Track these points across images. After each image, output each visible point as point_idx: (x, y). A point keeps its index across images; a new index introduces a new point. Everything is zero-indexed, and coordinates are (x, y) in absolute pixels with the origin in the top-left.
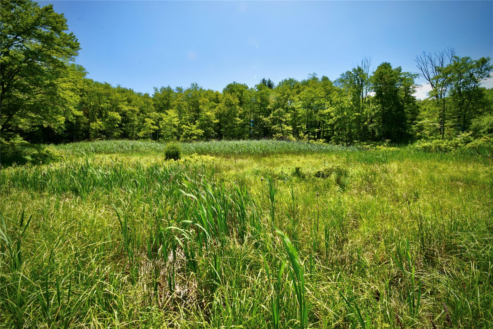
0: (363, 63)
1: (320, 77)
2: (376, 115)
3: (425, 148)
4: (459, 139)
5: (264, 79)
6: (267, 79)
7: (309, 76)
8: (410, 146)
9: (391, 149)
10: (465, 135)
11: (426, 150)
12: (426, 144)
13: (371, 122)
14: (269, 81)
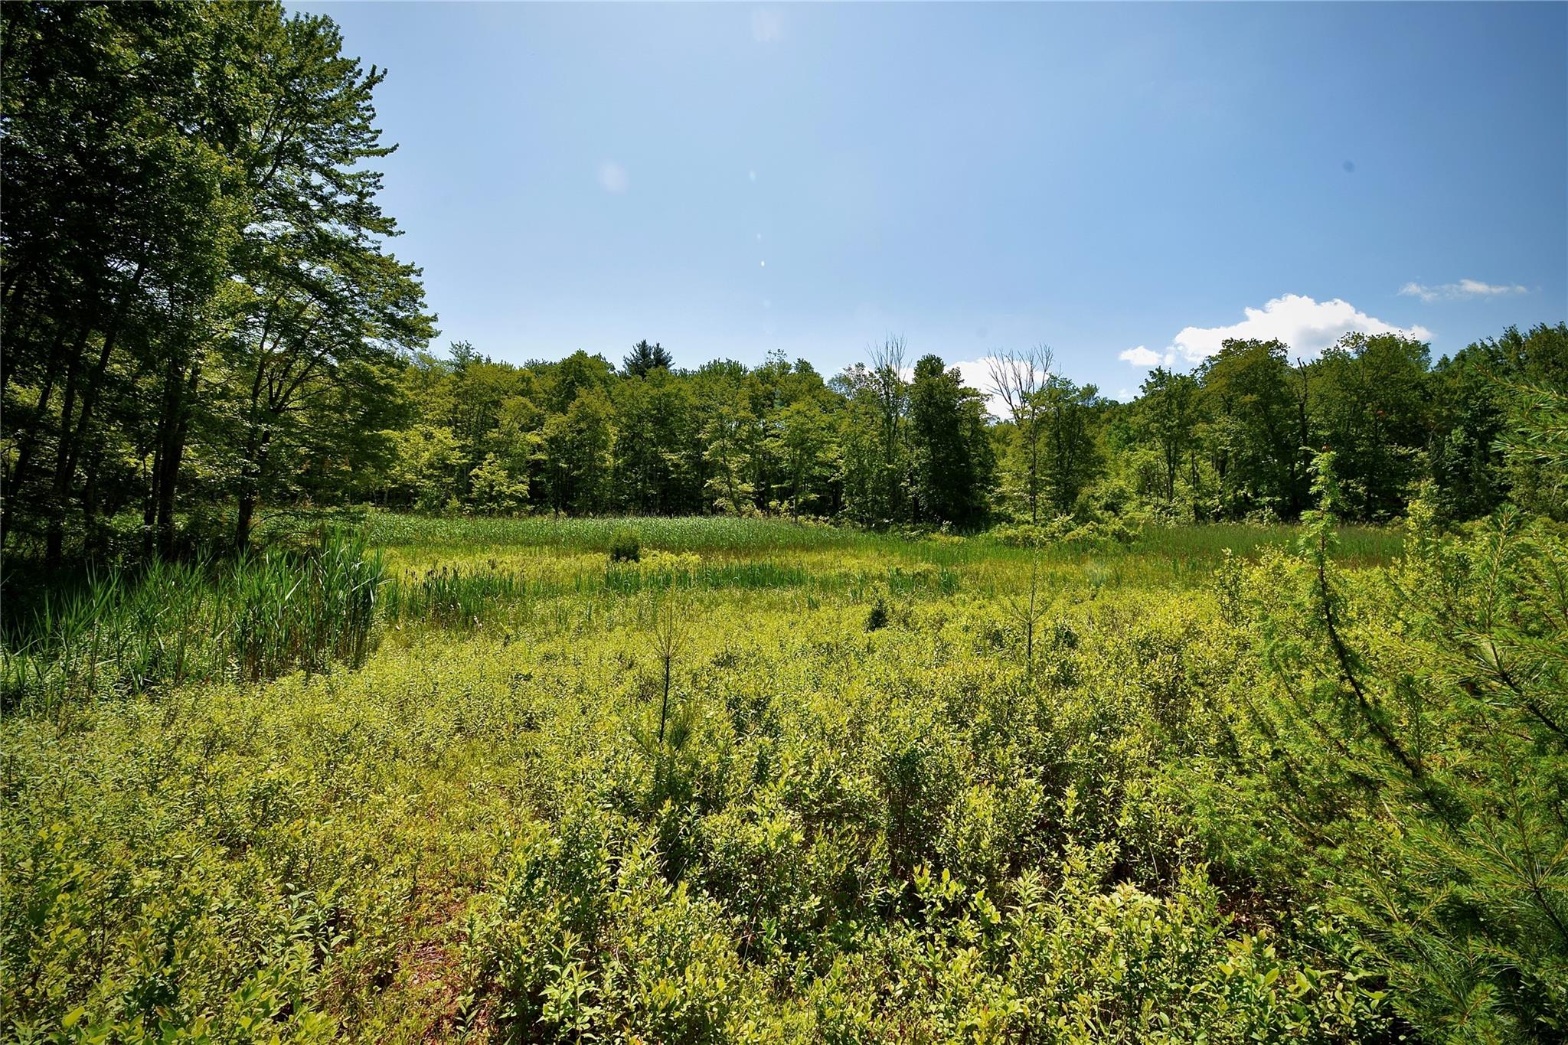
0: (890, 348)
1: (792, 360)
2: (923, 467)
3: (1008, 538)
4: (1056, 525)
5: (644, 343)
6: (651, 343)
7: (768, 356)
8: (983, 536)
9: (956, 539)
10: (1063, 519)
11: (1010, 542)
12: (1010, 532)
13: (913, 483)
14: (659, 351)
